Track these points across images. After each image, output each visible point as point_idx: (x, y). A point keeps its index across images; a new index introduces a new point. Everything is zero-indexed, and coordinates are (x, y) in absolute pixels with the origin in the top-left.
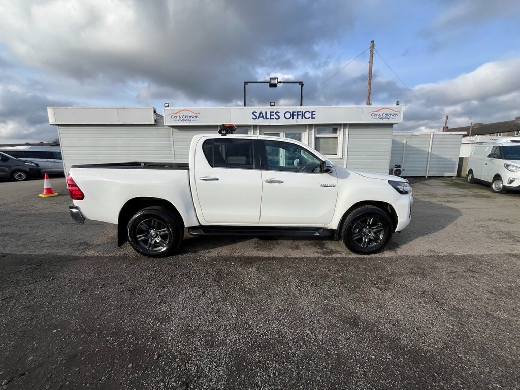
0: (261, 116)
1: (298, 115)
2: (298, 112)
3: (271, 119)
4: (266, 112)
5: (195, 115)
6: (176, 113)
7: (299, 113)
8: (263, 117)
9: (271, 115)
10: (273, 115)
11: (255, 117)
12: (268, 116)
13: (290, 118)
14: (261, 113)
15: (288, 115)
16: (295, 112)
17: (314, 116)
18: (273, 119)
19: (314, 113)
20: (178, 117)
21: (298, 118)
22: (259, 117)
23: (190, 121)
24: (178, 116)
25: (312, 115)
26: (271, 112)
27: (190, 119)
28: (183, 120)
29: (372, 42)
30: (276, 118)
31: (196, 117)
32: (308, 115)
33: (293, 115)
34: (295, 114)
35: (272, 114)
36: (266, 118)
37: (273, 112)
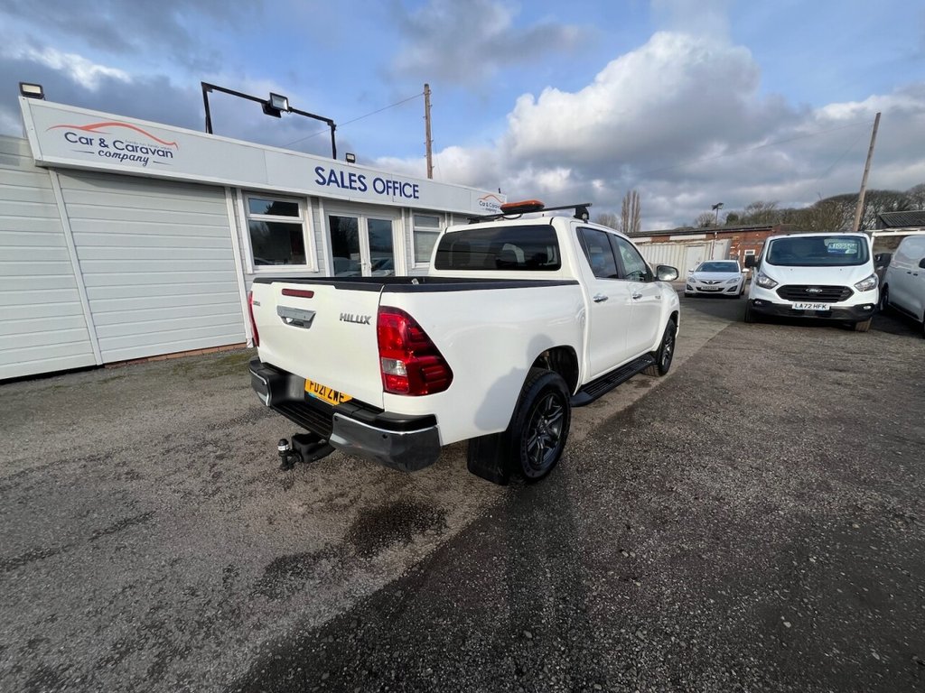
0: (332, 179)
1: (395, 188)
2: (394, 183)
3: (351, 188)
4: (342, 173)
5: (160, 146)
6: (87, 128)
7: (396, 185)
8: (336, 181)
9: (351, 181)
10: (355, 181)
11: (321, 181)
12: (347, 183)
13: (383, 191)
14: (332, 172)
15: (380, 186)
16: (390, 182)
17: (417, 194)
18: (355, 189)
19: (416, 188)
20: (96, 142)
21: (394, 194)
22: (330, 181)
23: (146, 161)
24: (96, 138)
25: (415, 191)
26: (351, 175)
27: (143, 156)
28: (116, 155)
29: (426, 85)
30: (360, 188)
31: (165, 154)
32: (408, 190)
33: (388, 187)
34: (389, 184)
35: (353, 178)
36: (343, 186)
37: (354, 175)
